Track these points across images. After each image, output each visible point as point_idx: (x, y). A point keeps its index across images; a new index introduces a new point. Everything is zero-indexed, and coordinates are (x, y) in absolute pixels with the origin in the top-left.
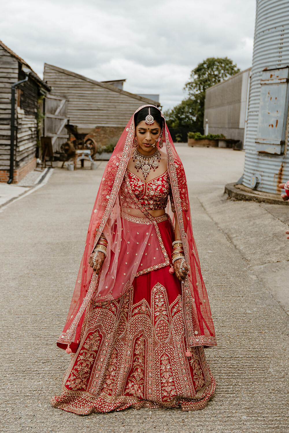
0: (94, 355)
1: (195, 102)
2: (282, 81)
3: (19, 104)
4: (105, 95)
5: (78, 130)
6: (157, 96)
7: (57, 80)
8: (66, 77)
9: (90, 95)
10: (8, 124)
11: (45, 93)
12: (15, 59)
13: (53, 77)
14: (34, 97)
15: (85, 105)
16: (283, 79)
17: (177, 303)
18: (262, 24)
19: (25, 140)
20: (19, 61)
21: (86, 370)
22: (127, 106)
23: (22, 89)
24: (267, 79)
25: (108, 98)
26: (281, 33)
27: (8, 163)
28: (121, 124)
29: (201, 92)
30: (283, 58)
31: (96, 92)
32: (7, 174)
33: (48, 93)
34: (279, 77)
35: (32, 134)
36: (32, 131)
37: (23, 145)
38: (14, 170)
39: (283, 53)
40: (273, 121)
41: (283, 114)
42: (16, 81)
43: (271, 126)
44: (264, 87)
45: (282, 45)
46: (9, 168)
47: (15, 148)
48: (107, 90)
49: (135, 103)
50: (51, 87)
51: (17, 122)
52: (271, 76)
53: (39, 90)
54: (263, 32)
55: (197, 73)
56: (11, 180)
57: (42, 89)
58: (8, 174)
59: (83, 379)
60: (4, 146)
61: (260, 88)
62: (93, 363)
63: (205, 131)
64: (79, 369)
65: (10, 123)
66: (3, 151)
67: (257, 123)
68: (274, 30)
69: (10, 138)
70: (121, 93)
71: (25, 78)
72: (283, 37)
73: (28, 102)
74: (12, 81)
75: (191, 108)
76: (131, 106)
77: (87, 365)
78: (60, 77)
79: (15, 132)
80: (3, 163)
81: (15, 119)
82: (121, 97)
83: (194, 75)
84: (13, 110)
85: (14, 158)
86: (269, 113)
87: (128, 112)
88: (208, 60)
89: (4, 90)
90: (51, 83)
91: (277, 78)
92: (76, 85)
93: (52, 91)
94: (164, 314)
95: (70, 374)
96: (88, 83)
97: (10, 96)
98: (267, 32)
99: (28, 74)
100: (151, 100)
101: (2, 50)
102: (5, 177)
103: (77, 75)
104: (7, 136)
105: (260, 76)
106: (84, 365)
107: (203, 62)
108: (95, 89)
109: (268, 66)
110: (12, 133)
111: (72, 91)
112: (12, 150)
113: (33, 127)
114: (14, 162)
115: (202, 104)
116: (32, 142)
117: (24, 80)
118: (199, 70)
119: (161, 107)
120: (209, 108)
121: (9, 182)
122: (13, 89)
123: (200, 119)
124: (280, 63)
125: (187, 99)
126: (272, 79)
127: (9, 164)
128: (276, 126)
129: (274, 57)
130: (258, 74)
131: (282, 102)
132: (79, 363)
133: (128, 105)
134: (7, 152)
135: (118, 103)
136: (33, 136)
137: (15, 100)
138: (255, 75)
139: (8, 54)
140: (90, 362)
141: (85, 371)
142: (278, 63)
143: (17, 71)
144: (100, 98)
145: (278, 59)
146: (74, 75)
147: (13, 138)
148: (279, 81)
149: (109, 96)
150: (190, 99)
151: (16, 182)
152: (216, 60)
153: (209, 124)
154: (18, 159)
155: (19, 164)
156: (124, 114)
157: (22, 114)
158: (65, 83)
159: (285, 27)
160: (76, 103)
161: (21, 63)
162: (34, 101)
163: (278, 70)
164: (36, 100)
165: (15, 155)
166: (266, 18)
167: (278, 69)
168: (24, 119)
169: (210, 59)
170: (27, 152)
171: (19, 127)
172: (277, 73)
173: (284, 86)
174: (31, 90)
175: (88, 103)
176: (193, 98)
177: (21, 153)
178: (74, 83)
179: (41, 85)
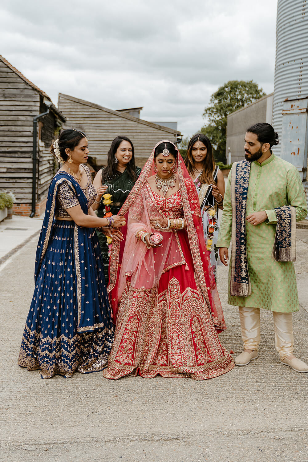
0: (135, 335)
1: (217, 128)
2: (303, 111)
3: (41, 137)
4: (122, 125)
5: (96, 161)
6: (175, 123)
7: (72, 110)
8: (82, 107)
9: (106, 125)
10: (30, 157)
11: (60, 124)
12: (36, 92)
13: (68, 107)
14: (52, 129)
15: (101, 136)
16: (303, 109)
17: (185, 294)
18: (282, 57)
19: (45, 173)
20: (41, 94)
21: (130, 346)
22: (145, 136)
23: (43, 121)
24: (289, 109)
25: (126, 128)
26: (300, 65)
27: (30, 196)
28: (140, 155)
29: (222, 118)
30: (302, 89)
31: (113, 122)
32: (29, 208)
33: (63, 124)
34: (299, 107)
35: (50, 167)
36: (50, 164)
37: (43, 178)
38: (36, 203)
39: (303, 85)
40: (295, 150)
41: (304, 142)
42: (38, 114)
43: (293, 154)
44: (285, 117)
45: (301, 77)
46: (31, 201)
47: (37, 181)
48: (125, 119)
49: (154, 133)
50: (66, 118)
51: (39, 155)
52: (292, 106)
53: (56, 122)
54: (283, 64)
55: (218, 97)
56: (33, 213)
57: (59, 120)
58: (31, 207)
59: (128, 354)
60: (26, 179)
61: (281, 117)
62: (135, 341)
63: (227, 160)
64: (124, 346)
65: (32, 156)
66: (26, 184)
67: (280, 151)
68: (293, 63)
69: (32, 171)
70: (139, 122)
71: (46, 111)
72: (302, 69)
73: (47, 135)
74: (34, 113)
75: (212, 135)
76: (150, 135)
77: (130, 342)
78: (76, 107)
79: (37, 164)
80: (25, 196)
81: (37, 152)
82: (138, 127)
83: (214, 100)
84: (35, 142)
85: (36, 192)
86: (291, 142)
87: (147, 142)
88: (229, 83)
89: (26, 123)
90: (66, 113)
91: (298, 108)
92: (92, 115)
93: (66, 122)
94: (176, 301)
95: (118, 350)
96: (105, 113)
97: (31, 129)
98: (287, 64)
99: (49, 106)
100: (170, 129)
101: (23, 83)
102: (28, 211)
103: (94, 104)
104: (29, 169)
105: (281, 106)
106: (128, 342)
107: (224, 86)
108: (112, 119)
109: (289, 97)
110: (34, 166)
111: (88, 121)
112: (34, 183)
113: (51, 160)
114: (36, 195)
115: (224, 131)
116: (50, 175)
117: (46, 113)
118: (219, 94)
119: (182, 136)
120: (231, 135)
121: (31, 215)
122: (35, 122)
123: (222, 147)
124: (300, 93)
125: (207, 126)
126: (292, 109)
127: (31, 198)
128: (298, 154)
129: (294, 88)
130: (280, 104)
131: (303, 130)
132: (124, 341)
133: (147, 134)
134: (29, 185)
135: (136, 132)
136: (51, 169)
137: (37, 133)
138: (277, 105)
139: (30, 88)
140: (133, 340)
141: (129, 348)
142: (298, 94)
143: (38, 104)
144: (118, 128)
145: (298, 90)
146: (90, 105)
147: (35, 171)
148: (300, 111)
149: (127, 125)
150: (210, 125)
151: (38, 215)
152: (239, 84)
153: (232, 152)
154: (40, 192)
155: (40, 197)
156: (143, 144)
157: (42, 147)
158: (81, 113)
159: (304, 60)
160: (92, 134)
161: (43, 96)
162: (51, 133)
163: (298, 101)
164: (53, 132)
165: (37, 188)
166: (286, 51)
167: (299, 99)
168: (44, 152)
169: (232, 81)
170: (46, 185)
171: (41, 160)
172: (297, 103)
173: (305, 116)
174: (49, 122)
175: (104, 133)
176: (214, 124)
177: (42, 186)
178: (90, 113)
179: (57, 117)
